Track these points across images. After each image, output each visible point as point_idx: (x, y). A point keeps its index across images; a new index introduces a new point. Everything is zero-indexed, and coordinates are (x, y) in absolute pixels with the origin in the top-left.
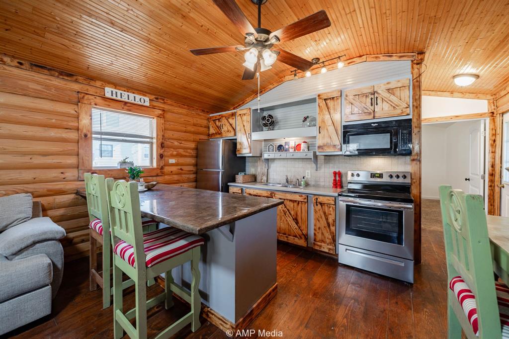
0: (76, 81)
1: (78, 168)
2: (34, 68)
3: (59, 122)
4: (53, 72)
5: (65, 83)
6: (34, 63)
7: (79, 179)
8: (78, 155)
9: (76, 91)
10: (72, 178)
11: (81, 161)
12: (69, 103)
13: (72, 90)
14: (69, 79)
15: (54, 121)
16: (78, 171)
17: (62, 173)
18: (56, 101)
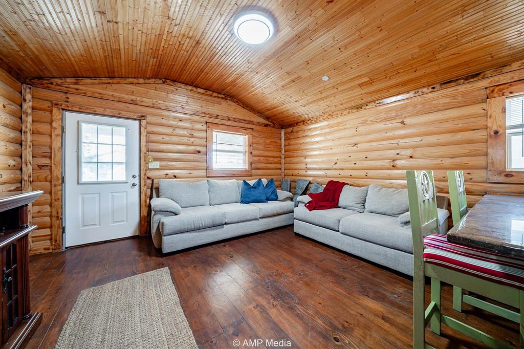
0: (484, 78)
1: (487, 169)
2: (443, 86)
3: (465, 125)
4: (459, 81)
5: (471, 85)
6: (442, 83)
7: (488, 181)
8: (487, 155)
9: (483, 89)
10: (480, 179)
11: (490, 161)
12: (477, 104)
13: (479, 89)
14: (475, 79)
15: (460, 125)
16: (487, 172)
17: (469, 174)
18: (462, 106)
